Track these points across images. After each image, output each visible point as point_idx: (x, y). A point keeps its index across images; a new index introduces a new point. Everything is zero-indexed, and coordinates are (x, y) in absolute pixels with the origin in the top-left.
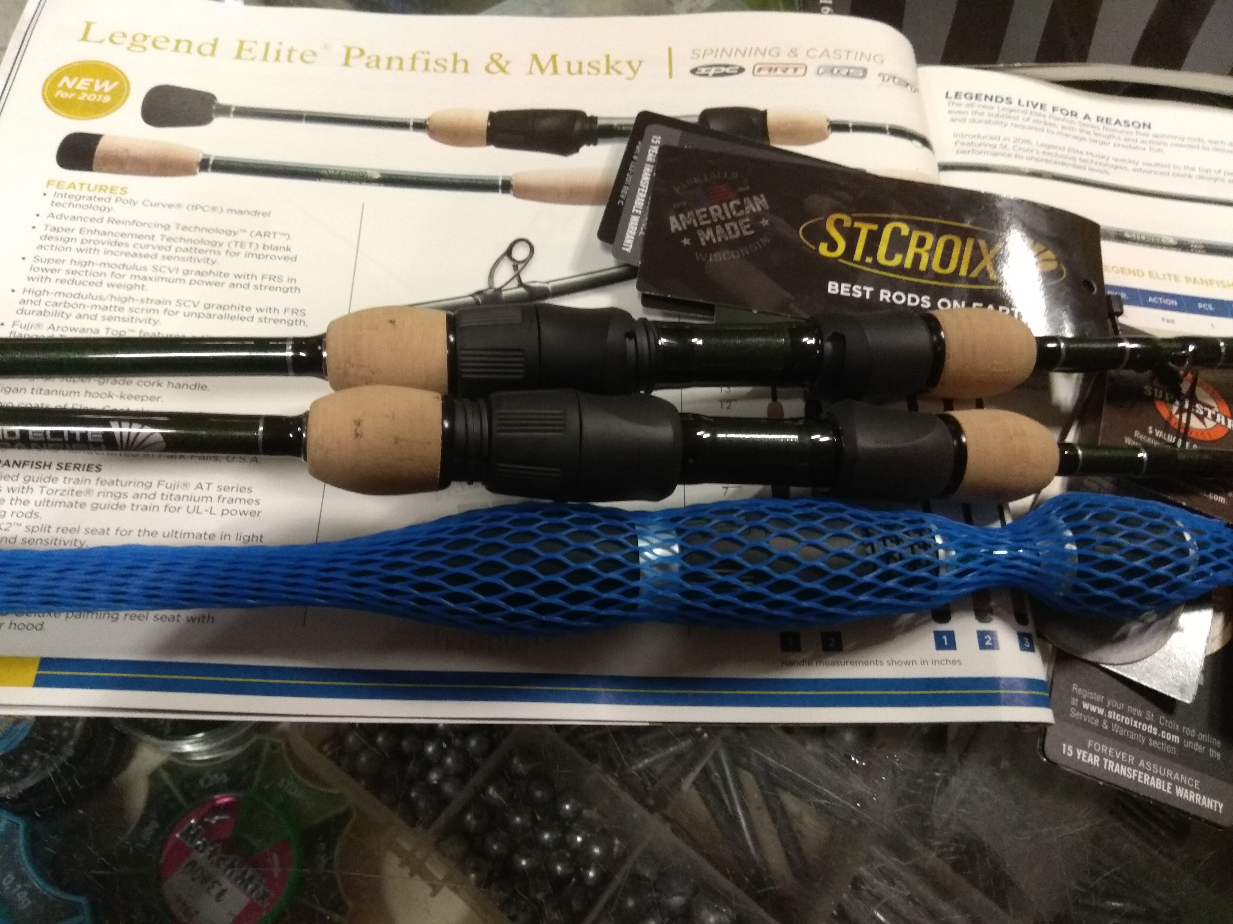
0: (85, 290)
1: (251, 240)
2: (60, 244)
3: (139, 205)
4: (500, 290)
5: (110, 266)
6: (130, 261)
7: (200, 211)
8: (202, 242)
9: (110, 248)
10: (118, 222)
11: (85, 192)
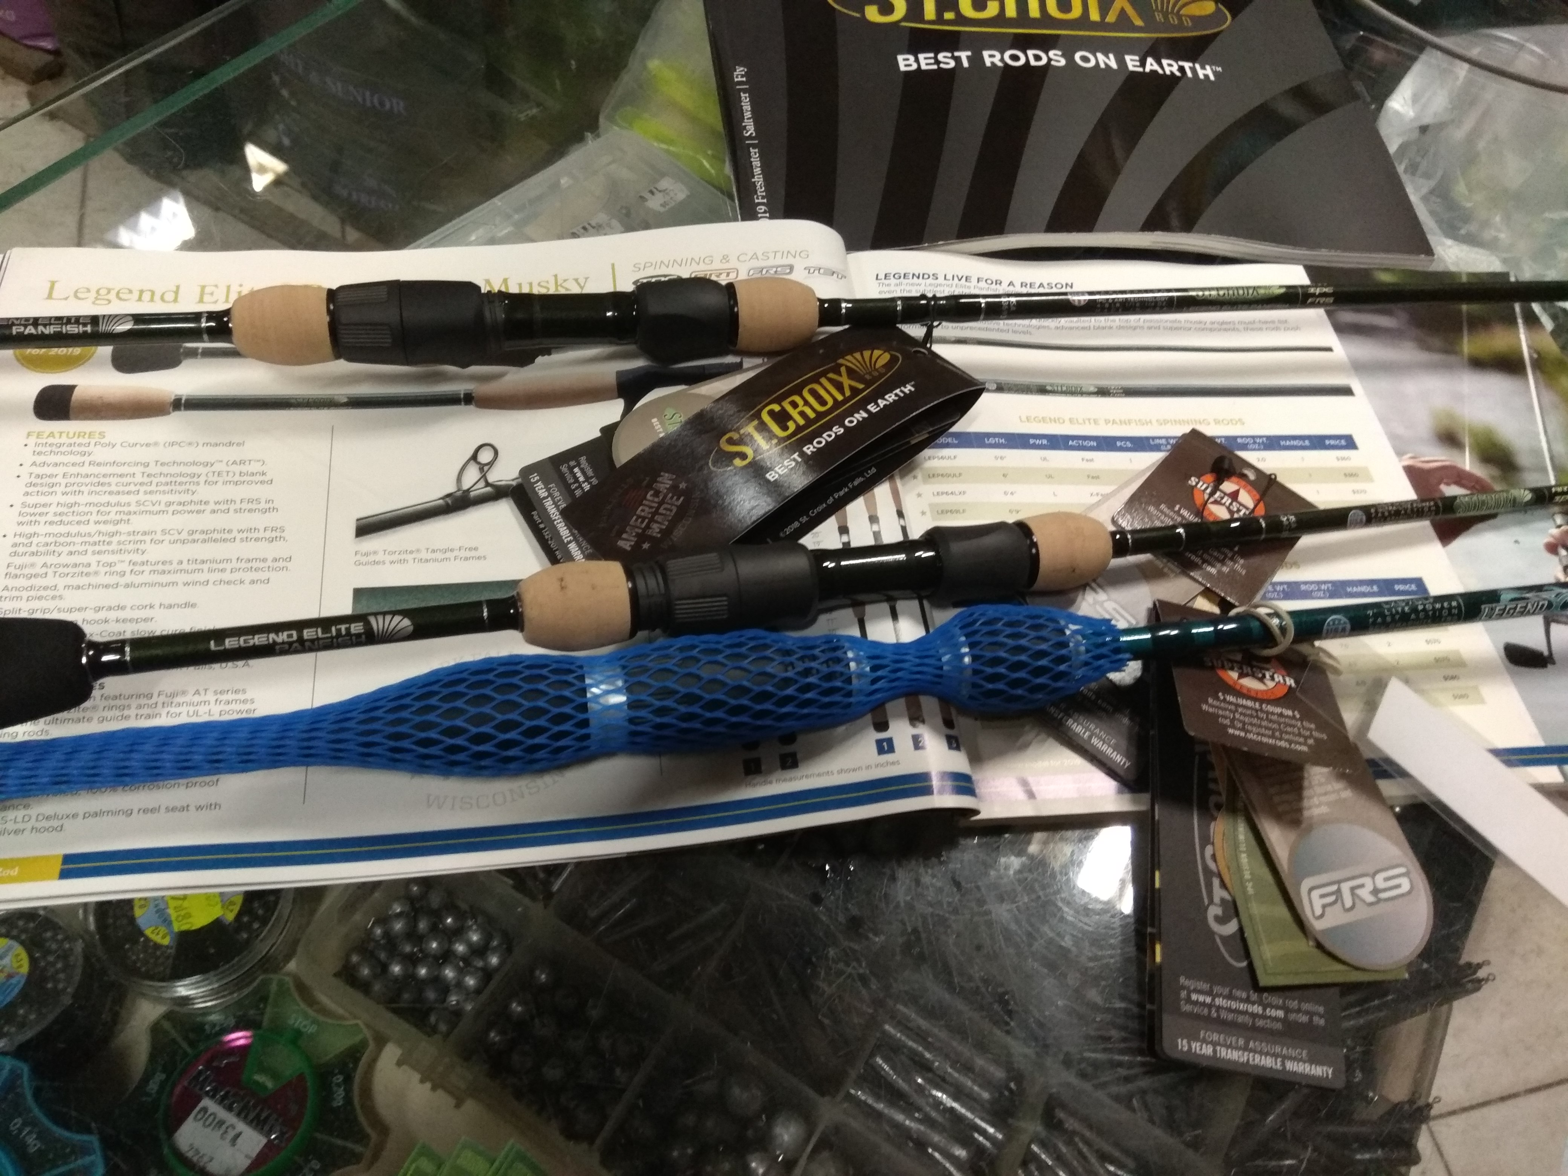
0: (74, 529)
1: (228, 469)
2: (46, 489)
3: (118, 446)
4: (468, 491)
5: (95, 505)
6: (113, 499)
7: (176, 447)
8: (181, 475)
9: (93, 488)
10: (99, 464)
11: (64, 439)
